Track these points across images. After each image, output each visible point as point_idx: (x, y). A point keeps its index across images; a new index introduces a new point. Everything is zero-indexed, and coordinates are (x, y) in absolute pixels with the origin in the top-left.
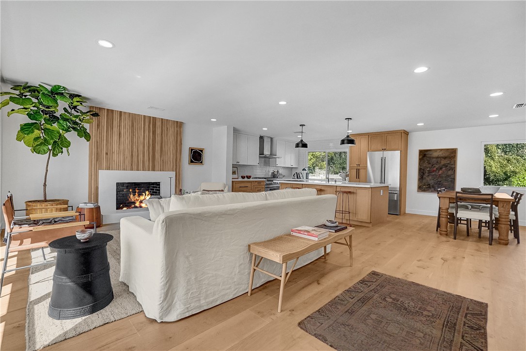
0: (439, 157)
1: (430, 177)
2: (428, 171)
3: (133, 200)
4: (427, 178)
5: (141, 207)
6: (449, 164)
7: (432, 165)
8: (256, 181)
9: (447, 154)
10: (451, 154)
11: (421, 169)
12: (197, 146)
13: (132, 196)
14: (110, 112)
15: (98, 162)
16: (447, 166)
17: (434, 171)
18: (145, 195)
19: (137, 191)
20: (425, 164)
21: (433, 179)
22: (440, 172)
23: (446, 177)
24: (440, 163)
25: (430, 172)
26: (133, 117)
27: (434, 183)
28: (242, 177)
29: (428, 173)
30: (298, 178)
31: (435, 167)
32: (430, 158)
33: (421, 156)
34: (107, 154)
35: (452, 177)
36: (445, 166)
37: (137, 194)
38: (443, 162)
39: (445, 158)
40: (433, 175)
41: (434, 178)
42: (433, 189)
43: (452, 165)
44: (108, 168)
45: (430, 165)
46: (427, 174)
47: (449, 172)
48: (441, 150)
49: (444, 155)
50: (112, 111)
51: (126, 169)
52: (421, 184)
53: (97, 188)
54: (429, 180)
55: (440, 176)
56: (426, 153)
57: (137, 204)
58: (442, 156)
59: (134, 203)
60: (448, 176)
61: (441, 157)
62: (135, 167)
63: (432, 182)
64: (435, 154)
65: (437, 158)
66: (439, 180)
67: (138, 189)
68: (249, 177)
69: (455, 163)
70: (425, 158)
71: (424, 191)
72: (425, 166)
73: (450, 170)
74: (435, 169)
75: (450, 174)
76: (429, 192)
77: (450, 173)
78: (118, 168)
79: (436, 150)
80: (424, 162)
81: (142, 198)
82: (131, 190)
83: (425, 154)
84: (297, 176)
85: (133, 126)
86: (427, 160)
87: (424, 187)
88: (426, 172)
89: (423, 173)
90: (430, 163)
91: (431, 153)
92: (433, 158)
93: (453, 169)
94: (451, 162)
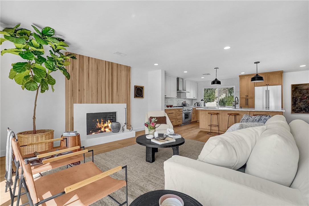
1: (302, 103)
3: (99, 127)
4: (299, 104)
5: (105, 131)
7: (303, 95)
8: (177, 109)
11: (294, 97)
12: (139, 84)
13: (98, 124)
14: (82, 57)
15: (73, 97)
17: (304, 99)
18: (108, 123)
19: (102, 120)
20: (297, 94)
21: (304, 104)
25: (301, 100)
26: (98, 62)
27: (305, 107)
28: (167, 106)
29: (300, 100)
30: (198, 106)
31: (305, 96)
32: (301, 90)
33: (293, 89)
34: (79, 90)
37: (102, 122)
40: (304, 101)
41: (305, 104)
42: (305, 111)
44: (81, 102)
45: (301, 95)
46: (299, 101)
50: (83, 56)
51: (93, 102)
52: (294, 108)
53: (72, 119)
54: (301, 105)
56: (297, 86)
57: (103, 130)
59: (100, 129)
62: (99, 100)
64: (305, 87)
65: (307, 89)
67: (103, 119)
68: (171, 106)
70: (297, 90)
71: (297, 112)
72: (297, 95)
74: (305, 97)
76: (302, 113)
78: (87, 102)
80: (296, 92)
81: (106, 125)
82: (98, 120)
83: (297, 88)
85: (97, 68)
86: (299, 91)
87: (297, 110)
88: (298, 100)
89: (296, 101)
90: (301, 94)
91: (302, 86)
92: (304, 89)
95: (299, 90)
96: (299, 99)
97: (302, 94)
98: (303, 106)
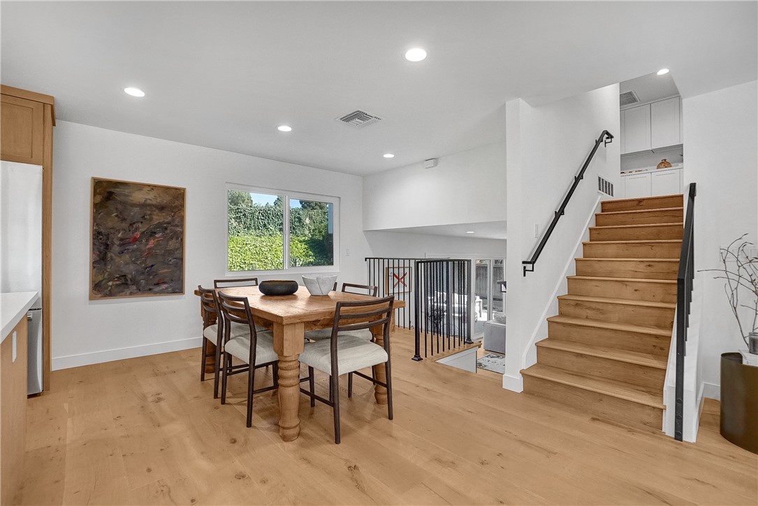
0: (149, 205)
1: (127, 257)
2: (121, 239)
4: (117, 259)
6: (169, 223)
7: (132, 225)
9: (165, 199)
10: (173, 201)
11: (99, 233)
16: (166, 229)
17: (135, 240)
20: (112, 221)
21: (134, 262)
22: (152, 243)
23: (163, 255)
24: (151, 219)
25: (124, 243)
27: (137, 271)
29: (120, 245)
31: (137, 229)
32: (124, 204)
33: (99, 198)
35: (177, 254)
36: (163, 227)
38: (158, 218)
39: (162, 208)
40: (133, 251)
41: (138, 259)
42: (134, 287)
43: (177, 226)
45: (125, 225)
46: (116, 249)
47: (170, 243)
48: (153, 187)
49: (158, 200)
52: (100, 278)
54: (123, 263)
55: (150, 253)
56: (112, 190)
58: (154, 203)
60: (170, 253)
61: (153, 205)
63: (130, 270)
64: (139, 197)
65: (144, 206)
66: (149, 263)
69: (182, 223)
70: (110, 204)
71: (110, 294)
72: (110, 224)
73: (172, 238)
74: (138, 234)
75: (172, 248)
76: (125, 296)
77: (172, 244)
79: (140, 187)
80: (109, 214)
83: (111, 194)
86: (116, 209)
87: (110, 283)
88: (113, 244)
89: (107, 246)
90: (124, 220)
91: (127, 191)
92: (134, 205)
93: (179, 237)
94: (173, 220)
95: (119, 206)
96: (118, 242)
97: (129, 222)
98: (132, 267)
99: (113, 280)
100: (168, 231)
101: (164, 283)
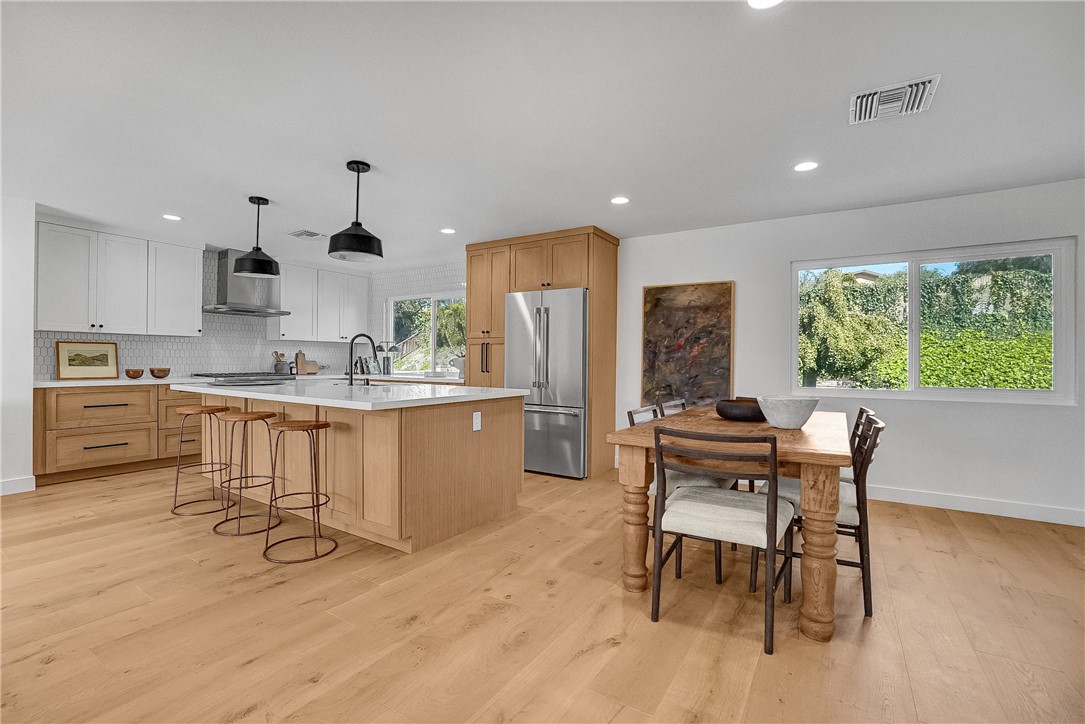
0: (693, 307)
1: (672, 365)
2: (667, 347)
4: (664, 368)
6: (714, 326)
7: (676, 331)
9: (708, 298)
10: (719, 299)
11: (650, 342)
16: (711, 332)
17: (680, 347)
20: (659, 329)
21: (678, 371)
22: (696, 350)
23: (708, 364)
24: (695, 323)
25: (670, 350)
27: (682, 381)
29: (666, 353)
30: (363, 372)
31: (682, 335)
32: (669, 309)
33: (649, 306)
35: (724, 363)
36: (707, 331)
38: (703, 321)
39: (706, 309)
40: (678, 359)
41: (681, 369)
43: (723, 328)
45: (670, 332)
46: (663, 357)
47: (716, 349)
48: (696, 286)
49: (703, 300)
52: (649, 386)
54: (669, 372)
55: (695, 362)
56: (660, 296)
58: (698, 304)
60: (715, 361)
61: (697, 307)
63: (675, 380)
64: (683, 300)
65: (688, 309)
66: (693, 372)
69: (728, 326)
70: (658, 311)
72: (657, 332)
73: (717, 344)
74: (682, 341)
75: (718, 355)
77: (718, 351)
79: (683, 288)
80: (656, 321)
83: (658, 300)
84: (362, 366)
86: (663, 315)
87: (657, 393)
88: (660, 352)
89: (655, 355)
90: (670, 326)
91: (672, 295)
92: (678, 309)
93: (726, 342)
94: (719, 322)
95: (666, 312)
96: (664, 350)
97: (674, 328)
98: (676, 376)
99: (659, 390)
100: (713, 336)
101: (709, 397)
